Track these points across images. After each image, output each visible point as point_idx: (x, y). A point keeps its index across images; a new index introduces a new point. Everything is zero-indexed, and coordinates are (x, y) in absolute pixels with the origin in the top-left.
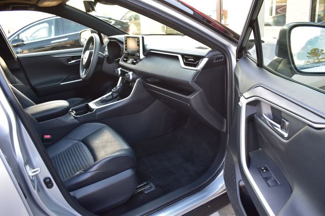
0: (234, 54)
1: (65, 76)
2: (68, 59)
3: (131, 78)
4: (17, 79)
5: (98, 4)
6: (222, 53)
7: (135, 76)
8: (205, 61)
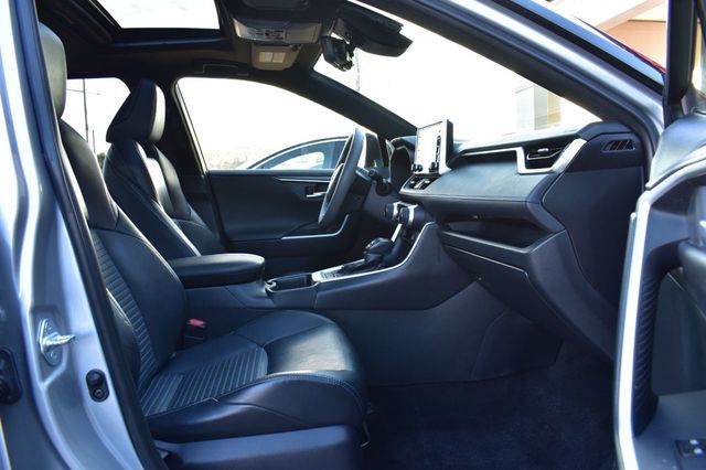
0: (660, 122)
1: (296, 224)
2: (307, 188)
3: (411, 218)
4: (194, 213)
5: (358, 52)
6: (632, 131)
7: (422, 215)
8: (576, 146)
